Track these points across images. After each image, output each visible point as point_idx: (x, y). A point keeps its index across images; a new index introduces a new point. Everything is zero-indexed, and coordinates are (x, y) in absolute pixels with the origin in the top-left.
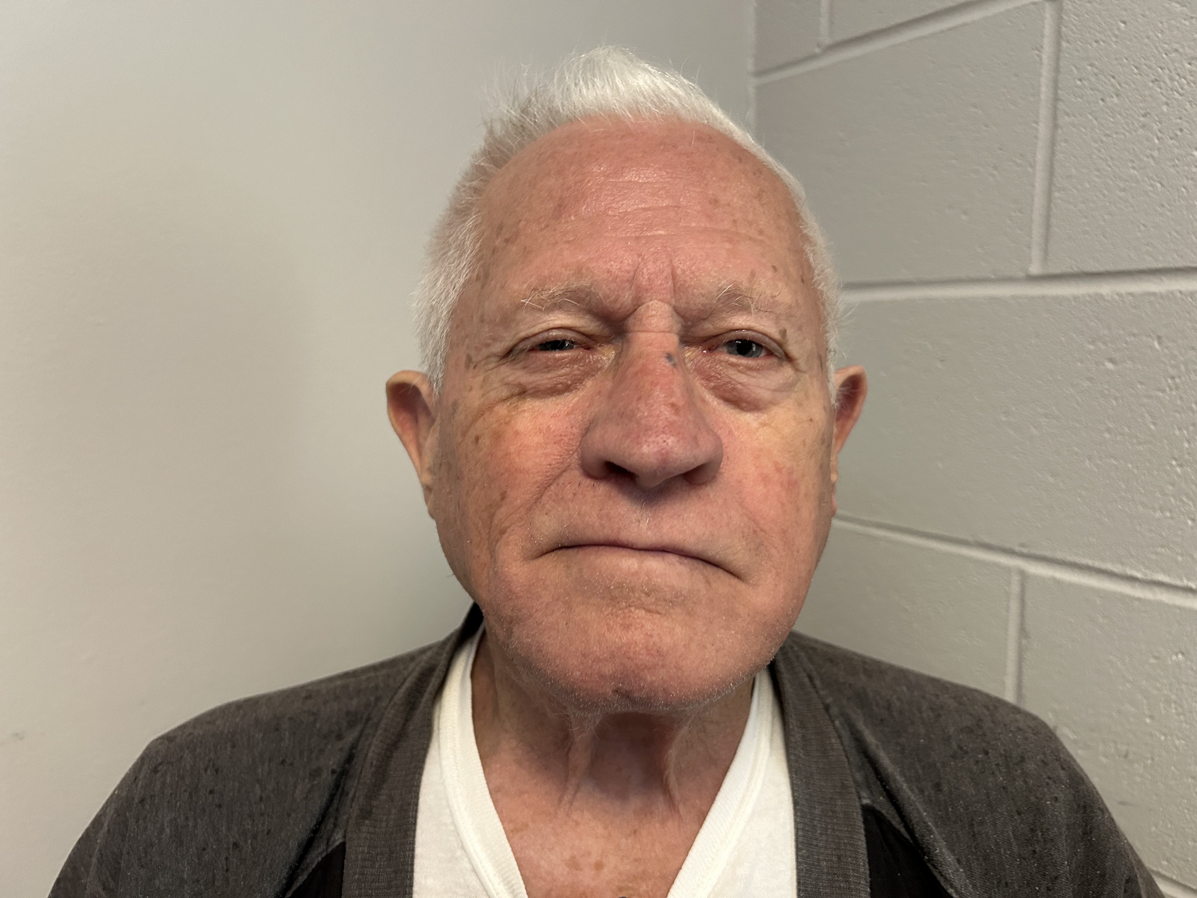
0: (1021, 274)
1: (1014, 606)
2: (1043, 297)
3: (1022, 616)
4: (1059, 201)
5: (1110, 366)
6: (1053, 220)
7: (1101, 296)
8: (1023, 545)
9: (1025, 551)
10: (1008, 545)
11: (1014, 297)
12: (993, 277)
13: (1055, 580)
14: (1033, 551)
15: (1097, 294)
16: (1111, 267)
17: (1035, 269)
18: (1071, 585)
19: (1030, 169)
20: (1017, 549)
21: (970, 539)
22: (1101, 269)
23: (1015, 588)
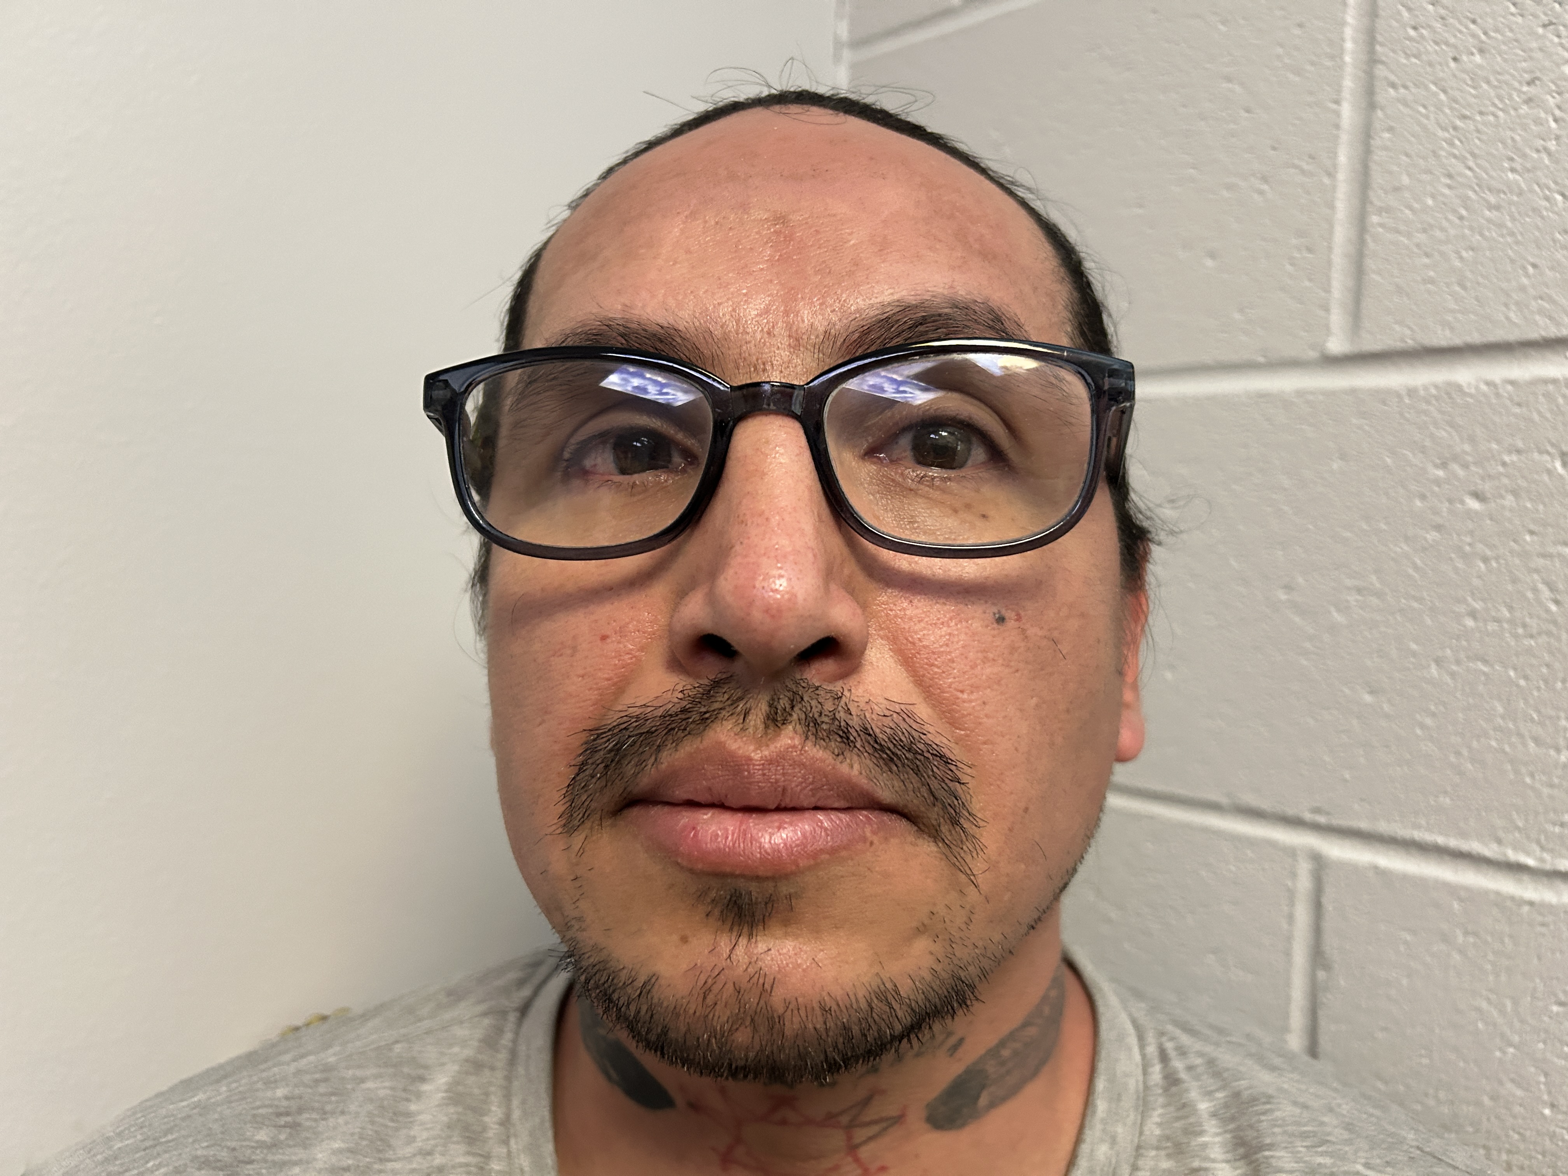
0: (1313, 354)
1: (1302, 914)
2: (1353, 391)
3: (1317, 930)
4: (1380, 230)
5: (1474, 504)
6: (1370, 263)
7: (1459, 388)
8: (1317, 810)
9: (1322, 819)
10: (1291, 811)
11: (1300, 393)
12: (1261, 360)
13: (1376, 868)
14: (1336, 821)
15: (1449, 384)
16: (1476, 338)
17: (1336, 345)
18: (1405, 878)
19: (1326, 180)
20: (1308, 816)
21: (1224, 800)
22: (1457, 341)
23: (1304, 883)
